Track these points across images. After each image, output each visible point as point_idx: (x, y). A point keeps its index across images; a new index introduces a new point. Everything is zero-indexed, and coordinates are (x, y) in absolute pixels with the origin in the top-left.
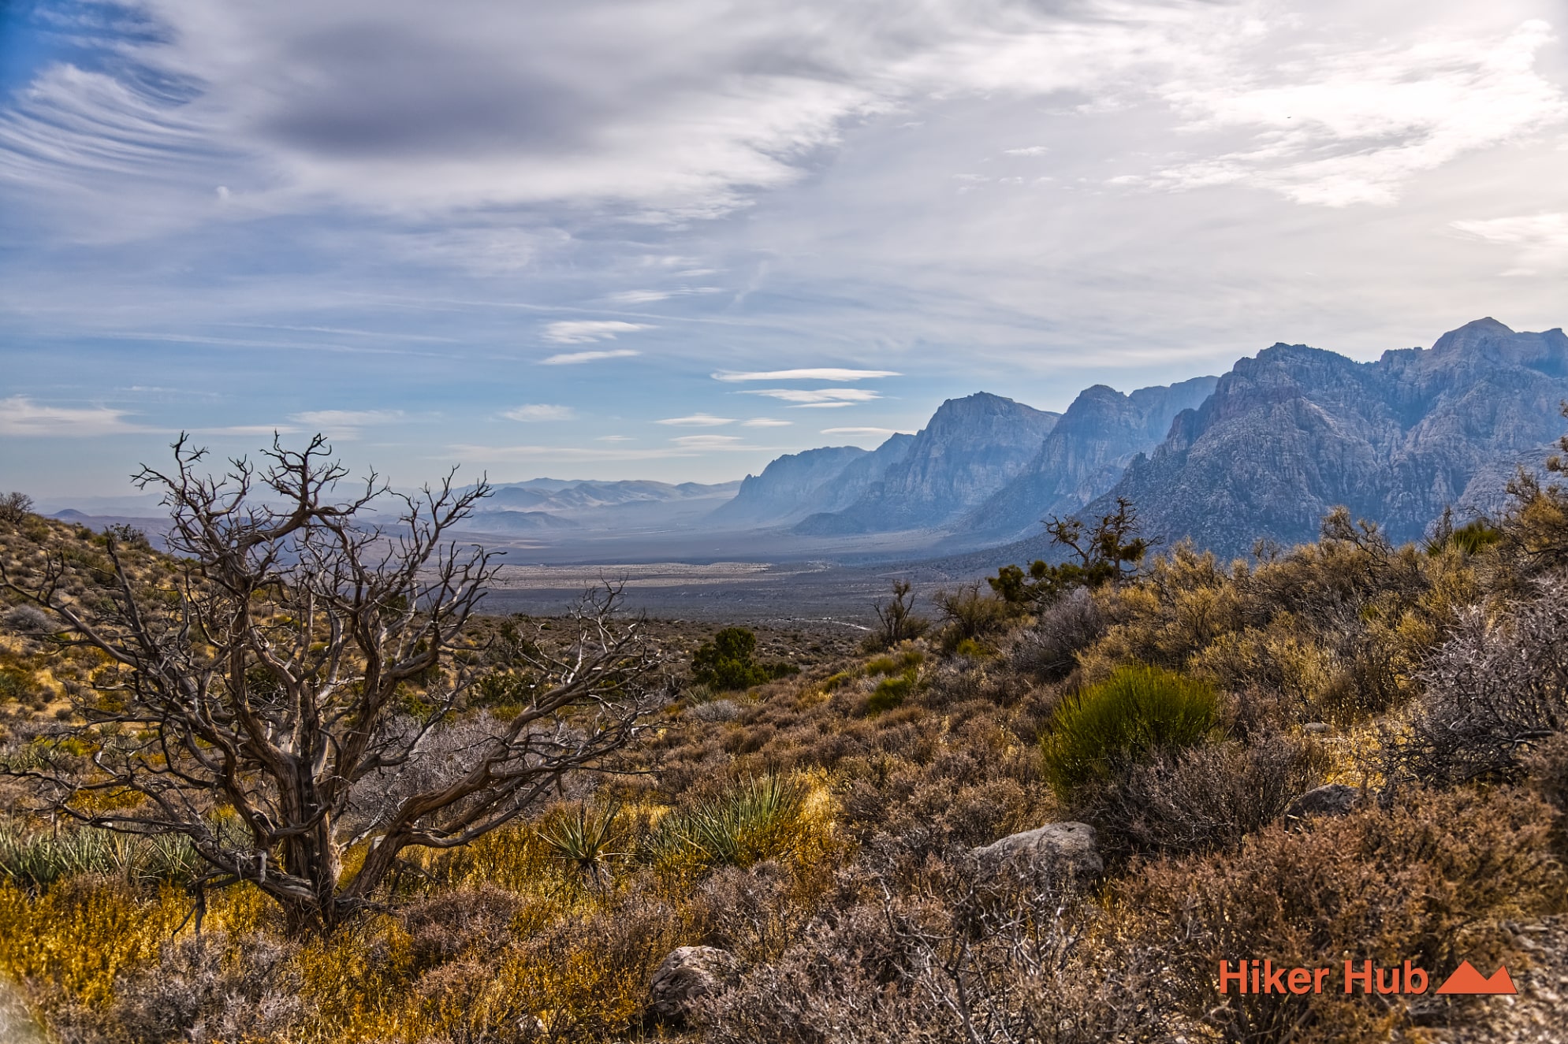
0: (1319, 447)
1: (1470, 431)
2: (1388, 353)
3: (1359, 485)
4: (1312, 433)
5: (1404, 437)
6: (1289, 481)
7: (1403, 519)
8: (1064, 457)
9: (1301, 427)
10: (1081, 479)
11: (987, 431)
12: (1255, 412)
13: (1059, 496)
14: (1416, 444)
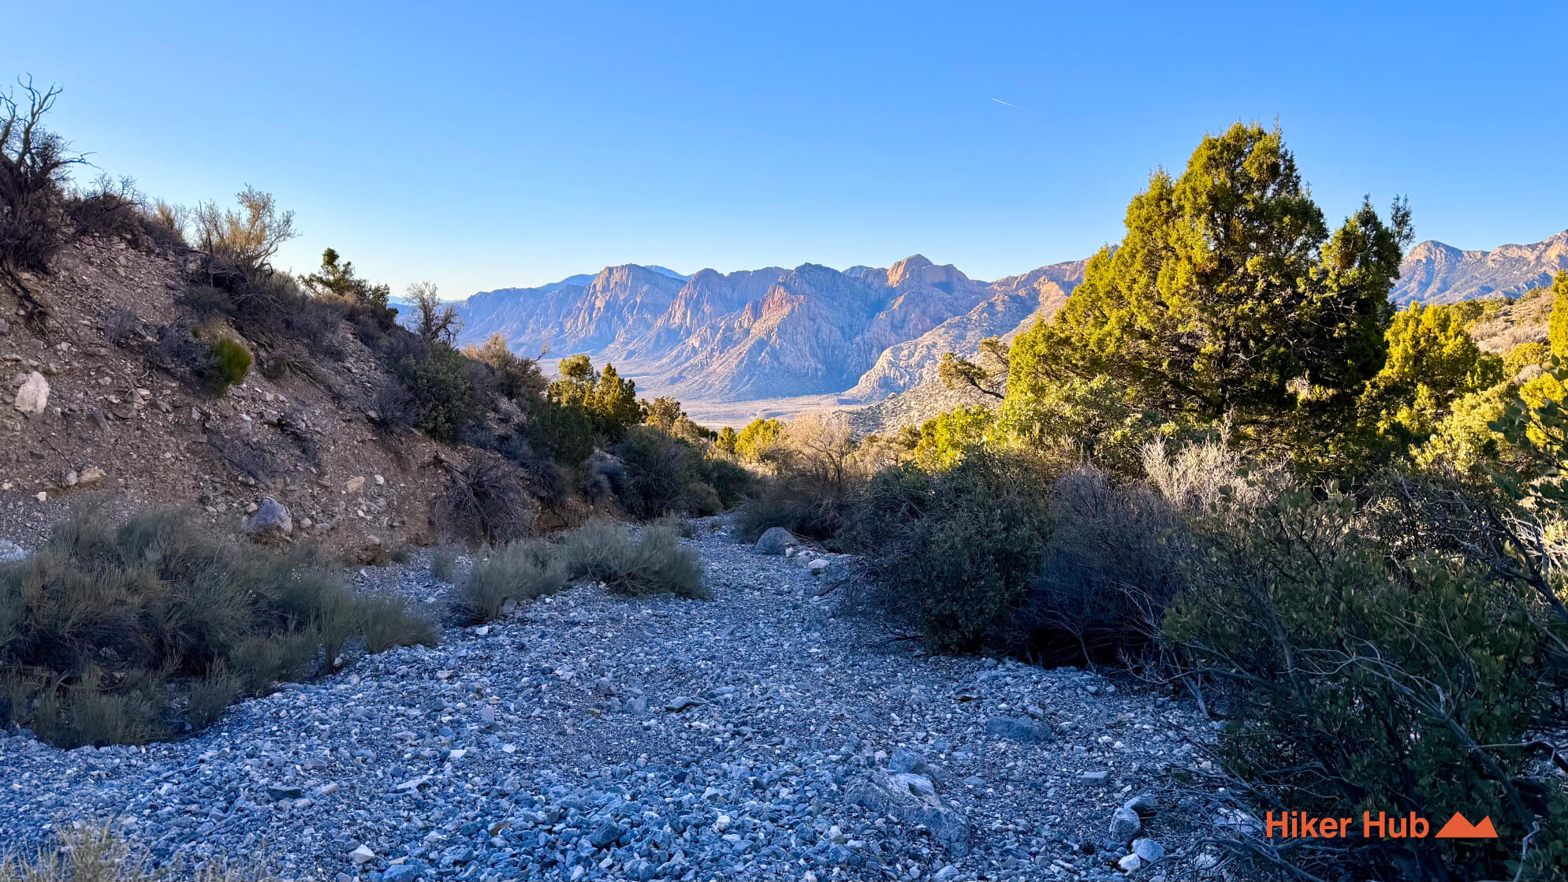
0: (818, 332)
3: (836, 353)
4: (815, 322)
5: (867, 324)
6: (800, 351)
8: (685, 314)
9: (810, 319)
10: (695, 331)
11: (634, 293)
12: (786, 310)
13: (681, 341)
14: (866, 331)
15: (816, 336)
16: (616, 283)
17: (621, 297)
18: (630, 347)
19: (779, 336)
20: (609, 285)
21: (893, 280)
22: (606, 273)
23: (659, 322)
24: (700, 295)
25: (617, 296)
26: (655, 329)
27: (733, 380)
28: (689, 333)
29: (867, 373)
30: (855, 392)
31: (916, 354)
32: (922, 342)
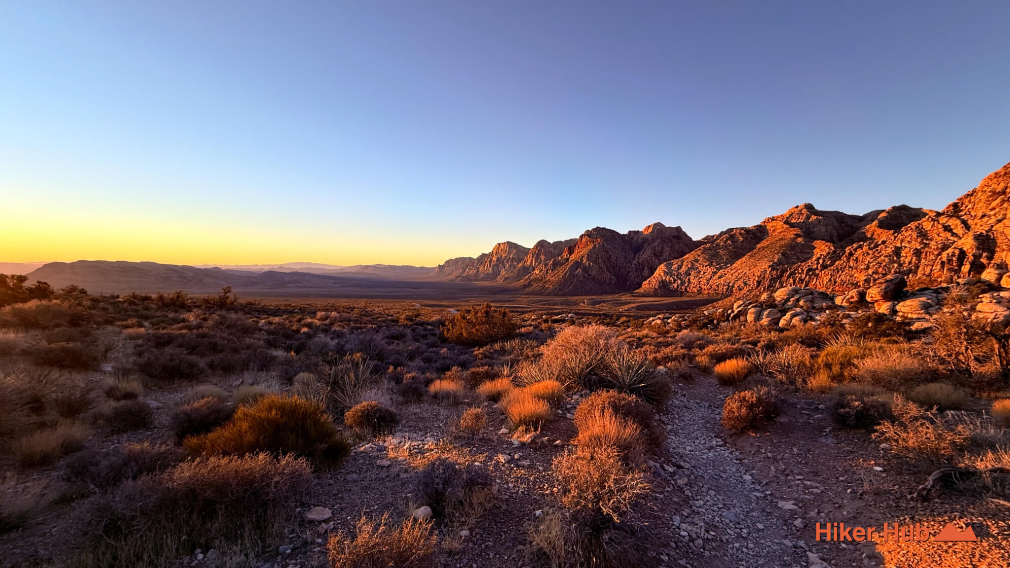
0: (610, 258)
1: (655, 255)
2: (630, 232)
3: (622, 270)
4: (608, 253)
5: (634, 257)
6: (601, 268)
7: (635, 281)
8: (532, 261)
9: (605, 251)
10: (537, 267)
11: (509, 254)
12: (591, 246)
13: (530, 273)
14: (639, 258)
15: (609, 260)
16: (502, 250)
17: (504, 256)
18: (506, 276)
19: (588, 259)
20: (499, 251)
21: (647, 234)
23: (520, 265)
24: (540, 251)
25: (502, 256)
26: (518, 268)
27: (560, 285)
28: (534, 269)
29: (649, 279)
30: (641, 291)
31: (683, 267)
32: (686, 259)
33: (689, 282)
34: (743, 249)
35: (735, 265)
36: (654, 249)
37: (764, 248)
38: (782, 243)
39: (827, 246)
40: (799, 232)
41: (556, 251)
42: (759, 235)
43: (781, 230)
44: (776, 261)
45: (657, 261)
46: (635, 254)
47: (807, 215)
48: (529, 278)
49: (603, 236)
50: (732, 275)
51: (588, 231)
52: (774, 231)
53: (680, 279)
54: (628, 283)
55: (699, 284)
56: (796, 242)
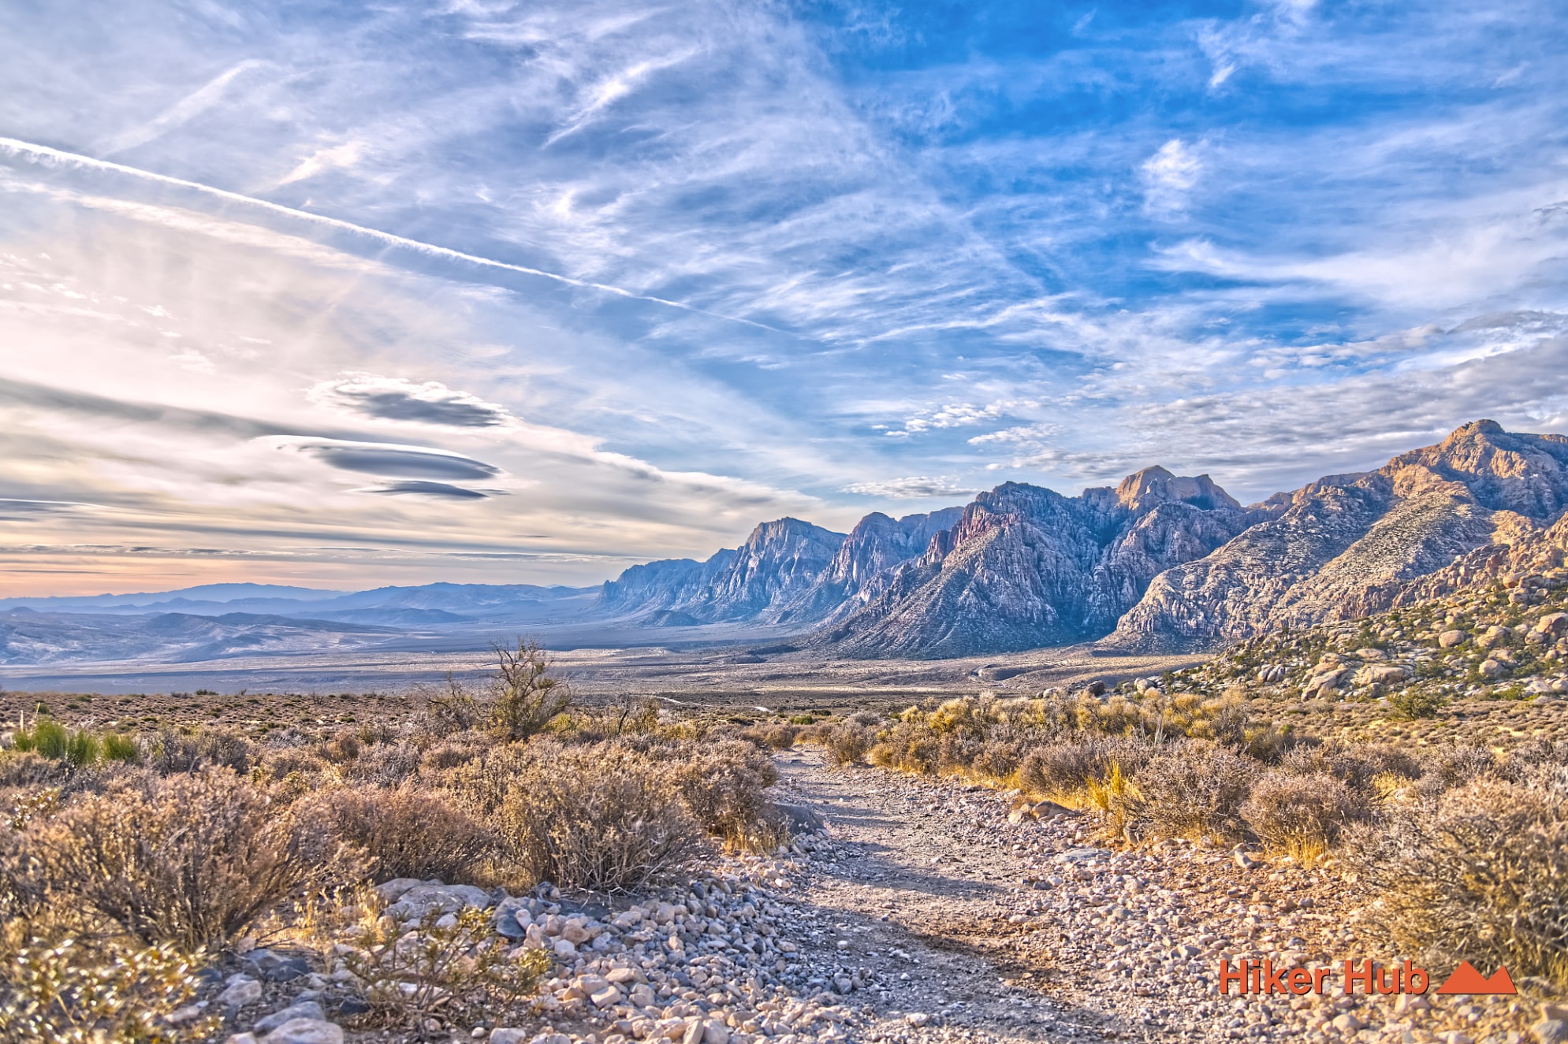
0: (1040, 560)
1: (1147, 548)
2: (1087, 491)
3: (1069, 588)
4: (1034, 548)
5: (1101, 553)
6: (1018, 586)
7: (1102, 614)
8: (850, 567)
9: (1026, 545)
10: (863, 584)
11: (791, 547)
12: (992, 533)
13: (846, 598)
14: (1109, 558)
15: (1038, 567)
16: (771, 539)
17: (777, 555)
18: (787, 608)
19: (987, 566)
20: (763, 542)
21: (1129, 498)
22: (761, 530)
23: (820, 578)
24: (869, 542)
25: (771, 554)
26: (816, 586)
27: (922, 631)
28: (855, 589)
29: (1131, 611)
30: (1112, 639)
31: (1209, 579)
32: (1215, 561)
33: (1224, 614)
34: (1342, 533)
35: (1325, 572)
36: (1143, 534)
37: (1386, 530)
38: (1426, 517)
39: (1518, 523)
40: (1463, 492)
41: (910, 542)
42: (1379, 498)
43: (1426, 486)
44: (1411, 561)
45: (1151, 565)
46: (1101, 546)
47: (1485, 448)
48: (846, 610)
49: (1022, 505)
50: (1317, 595)
51: (986, 494)
52: (1410, 488)
53: (1202, 608)
54: (1086, 621)
55: (1247, 618)
56: (1455, 515)
